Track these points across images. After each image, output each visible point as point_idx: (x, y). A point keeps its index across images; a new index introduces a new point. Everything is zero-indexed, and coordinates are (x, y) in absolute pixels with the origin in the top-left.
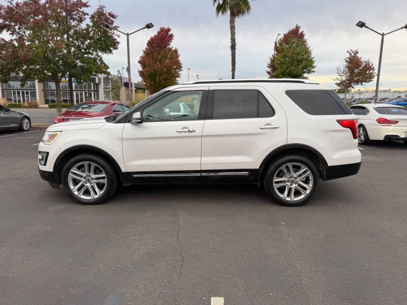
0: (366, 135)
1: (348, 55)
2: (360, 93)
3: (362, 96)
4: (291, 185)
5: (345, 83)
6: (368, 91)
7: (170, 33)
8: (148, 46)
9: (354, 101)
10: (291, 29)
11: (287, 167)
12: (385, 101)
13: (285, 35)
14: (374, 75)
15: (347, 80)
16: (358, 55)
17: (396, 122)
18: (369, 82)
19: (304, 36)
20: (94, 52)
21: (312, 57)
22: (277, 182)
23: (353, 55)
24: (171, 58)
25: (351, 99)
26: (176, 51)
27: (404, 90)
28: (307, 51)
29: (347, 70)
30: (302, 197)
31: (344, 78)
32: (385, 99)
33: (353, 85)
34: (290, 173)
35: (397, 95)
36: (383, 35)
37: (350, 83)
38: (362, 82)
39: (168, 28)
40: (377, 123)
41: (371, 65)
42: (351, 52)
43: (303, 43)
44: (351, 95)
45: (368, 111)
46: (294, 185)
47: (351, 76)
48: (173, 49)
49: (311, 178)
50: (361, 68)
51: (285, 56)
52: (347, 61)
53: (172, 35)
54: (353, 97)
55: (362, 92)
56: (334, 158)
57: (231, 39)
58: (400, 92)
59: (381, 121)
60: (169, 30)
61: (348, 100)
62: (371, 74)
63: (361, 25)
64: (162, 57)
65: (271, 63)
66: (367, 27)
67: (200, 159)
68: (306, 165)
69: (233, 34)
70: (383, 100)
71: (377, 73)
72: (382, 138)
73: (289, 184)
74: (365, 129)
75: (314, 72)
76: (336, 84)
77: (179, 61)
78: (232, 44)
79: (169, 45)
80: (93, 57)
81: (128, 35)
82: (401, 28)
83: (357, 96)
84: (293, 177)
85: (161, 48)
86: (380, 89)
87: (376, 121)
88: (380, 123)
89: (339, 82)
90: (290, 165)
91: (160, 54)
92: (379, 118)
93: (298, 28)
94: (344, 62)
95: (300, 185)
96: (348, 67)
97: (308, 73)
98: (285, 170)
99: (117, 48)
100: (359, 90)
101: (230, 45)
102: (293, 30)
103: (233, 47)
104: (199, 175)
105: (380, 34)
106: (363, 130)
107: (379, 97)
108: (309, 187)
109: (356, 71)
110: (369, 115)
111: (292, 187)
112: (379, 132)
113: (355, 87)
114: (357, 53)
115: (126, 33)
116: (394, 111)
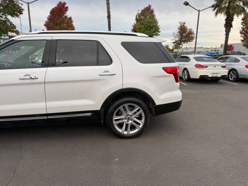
0: (189, 76)
1: (179, 25)
2: (187, 48)
3: (188, 51)
4: (128, 121)
5: (177, 42)
6: (191, 48)
7: (66, 6)
8: (50, 14)
9: (183, 54)
10: (145, 7)
11: (124, 107)
12: (200, 53)
13: (142, 11)
14: (194, 37)
15: (179, 40)
16: (185, 25)
17: (207, 67)
18: (191, 41)
19: (153, 12)
20: (4, 16)
21: (159, 25)
22: (116, 120)
23: (182, 24)
24: (67, 23)
25: (181, 52)
26: (70, 18)
27: (210, 47)
28: (155, 22)
29: (179, 34)
30: (137, 130)
31: (177, 39)
32: (200, 52)
33: (182, 44)
34: (127, 112)
35: (206, 50)
36: (199, 11)
37: (180, 42)
38: (187, 41)
39: (64, 2)
40: (195, 67)
41: (192, 31)
42: (181, 23)
43: (154, 16)
44: (182, 50)
45: (190, 60)
46: (130, 122)
47: (181, 38)
48: (69, 17)
49: (143, 115)
50: (187, 33)
51: (142, 24)
52: (179, 29)
53: (67, 7)
54: (183, 51)
55: (188, 48)
56: (160, 99)
57: (108, 11)
58: (208, 49)
59: (198, 66)
60: (65, 4)
61: (179, 53)
62: (192, 37)
63: (187, 4)
64: (60, 22)
65: (133, 28)
66: (190, 6)
67: (45, 104)
68: (139, 104)
69: (108, 8)
70: (199, 53)
71: (195, 36)
72: (198, 78)
73: (126, 121)
74: (188, 72)
75: (159, 35)
76: (173, 42)
77: (73, 25)
78: (108, 15)
79: (65, 14)
80: (3, 19)
81: (28, 3)
82: (210, 7)
83: (185, 51)
84: (129, 115)
85: (60, 16)
86: (197, 46)
87: (194, 66)
88: (197, 67)
89: (174, 41)
90: (126, 105)
91: (59, 20)
92: (197, 64)
93: (150, 7)
94: (177, 29)
95: (134, 121)
96: (179, 32)
97: (156, 35)
98: (122, 110)
99: (22, 14)
100: (186, 47)
101: (107, 15)
102: (147, 8)
103: (109, 17)
104: (45, 118)
105: (197, 10)
106: (187, 72)
107: (197, 51)
108: (142, 122)
109: (184, 35)
110: (190, 62)
111: (128, 123)
112: (196, 73)
113: (183, 44)
114: (185, 23)
115: (27, 2)
116: (205, 59)
